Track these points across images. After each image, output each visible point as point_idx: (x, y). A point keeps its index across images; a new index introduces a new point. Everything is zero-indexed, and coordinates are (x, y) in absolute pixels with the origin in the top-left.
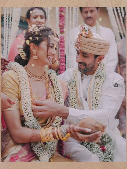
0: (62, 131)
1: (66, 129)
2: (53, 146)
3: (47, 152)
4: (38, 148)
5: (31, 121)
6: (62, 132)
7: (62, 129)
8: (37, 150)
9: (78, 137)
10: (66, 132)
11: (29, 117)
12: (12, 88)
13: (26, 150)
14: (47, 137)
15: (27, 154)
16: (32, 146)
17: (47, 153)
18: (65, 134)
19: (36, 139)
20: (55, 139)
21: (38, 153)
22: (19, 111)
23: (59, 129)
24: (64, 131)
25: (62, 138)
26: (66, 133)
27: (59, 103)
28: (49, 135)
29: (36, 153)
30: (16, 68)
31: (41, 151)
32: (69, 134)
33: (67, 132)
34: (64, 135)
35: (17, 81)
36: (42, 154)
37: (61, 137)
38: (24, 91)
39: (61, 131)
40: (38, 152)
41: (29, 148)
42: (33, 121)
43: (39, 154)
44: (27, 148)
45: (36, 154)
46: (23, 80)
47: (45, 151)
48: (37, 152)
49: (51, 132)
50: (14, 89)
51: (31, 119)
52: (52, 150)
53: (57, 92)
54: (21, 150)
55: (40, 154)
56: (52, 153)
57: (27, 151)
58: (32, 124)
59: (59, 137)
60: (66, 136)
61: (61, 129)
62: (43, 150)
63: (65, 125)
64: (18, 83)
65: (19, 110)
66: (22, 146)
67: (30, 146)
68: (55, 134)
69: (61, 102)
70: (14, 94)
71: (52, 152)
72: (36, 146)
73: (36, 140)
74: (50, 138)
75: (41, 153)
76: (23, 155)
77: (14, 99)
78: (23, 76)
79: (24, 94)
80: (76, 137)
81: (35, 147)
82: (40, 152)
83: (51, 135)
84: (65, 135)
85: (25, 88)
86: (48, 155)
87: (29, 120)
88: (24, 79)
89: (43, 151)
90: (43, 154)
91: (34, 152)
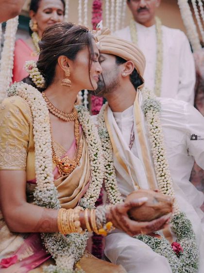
0: (98, 216)
1: (106, 214)
2: (82, 240)
3: (70, 251)
4: (55, 242)
5: (47, 190)
6: (99, 219)
7: (99, 213)
8: (52, 247)
9: (128, 227)
10: (105, 219)
11: (46, 183)
12: (19, 128)
13: (31, 246)
14: (70, 226)
15: (33, 254)
16: (43, 240)
17: (71, 253)
18: (103, 223)
19: (49, 227)
20: (83, 230)
21: (53, 253)
22: (24, 172)
23: (93, 213)
24: (101, 218)
25: (98, 229)
26: (105, 222)
27: (96, 163)
28: (74, 221)
29: (51, 251)
30: (26, 93)
31: (60, 248)
32: (110, 224)
33: (108, 220)
34: (100, 224)
35: (28, 116)
36: (61, 254)
37: (96, 228)
38: (40, 135)
39: (96, 218)
40: (55, 250)
41: (37, 242)
42: (51, 192)
43: (56, 253)
44: (34, 243)
45: (50, 254)
46: (39, 114)
47: (66, 248)
48: (53, 249)
49: (77, 216)
50: (22, 131)
51: (48, 188)
52: (80, 247)
53: (92, 143)
54: (22, 246)
55: (58, 254)
56: (79, 254)
57: (33, 247)
58: (49, 197)
59: (91, 228)
60: (105, 227)
61: (97, 214)
62: (64, 247)
63: (104, 206)
64: (30, 120)
65: (26, 170)
66: (24, 238)
67: (38, 239)
68: (85, 221)
69: (99, 161)
70: (20, 141)
71: (79, 251)
72: (50, 240)
73: (48, 229)
74: (74, 228)
75: (60, 251)
76: (26, 255)
77: (20, 149)
78: (40, 108)
79: (41, 141)
80: (124, 228)
81: (48, 240)
82: (58, 250)
83: (78, 223)
84: (103, 225)
85: (44, 129)
86: (72, 256)
87: (45, 189)
88: (42, 114)
89: (64, 249)
90: (63, 255)
91: (47, 249)
